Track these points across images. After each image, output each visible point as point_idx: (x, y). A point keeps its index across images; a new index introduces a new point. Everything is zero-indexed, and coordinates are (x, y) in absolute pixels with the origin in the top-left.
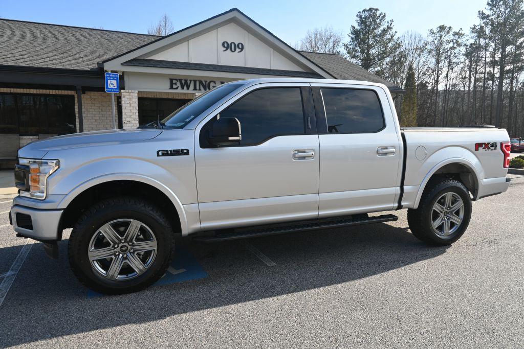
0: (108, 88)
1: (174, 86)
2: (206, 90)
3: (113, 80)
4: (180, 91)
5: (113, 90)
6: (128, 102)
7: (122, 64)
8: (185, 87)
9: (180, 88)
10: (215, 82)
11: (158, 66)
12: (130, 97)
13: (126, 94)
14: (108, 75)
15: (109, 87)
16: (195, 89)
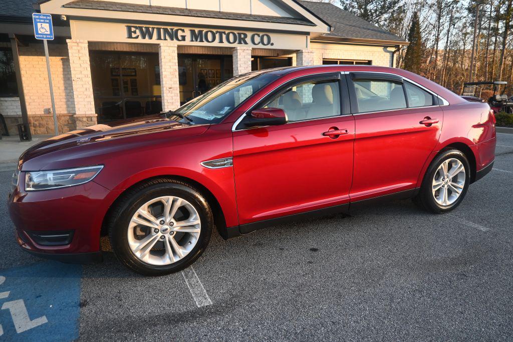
0: (37, 33)
1: (134, 35)
2: (172, 39)
3: (44, 22)
4: (140, 40)
5: (45, 36)
6: (77, 55)
7: (63, 6)
8: (147, 37)
9: (140, 37)
10: (183, 31)
11: (111, 9)
12: (79, 48)
13: (73, 44)
14: (37, 17)
15: (40, 32)
16: (159, 38)
